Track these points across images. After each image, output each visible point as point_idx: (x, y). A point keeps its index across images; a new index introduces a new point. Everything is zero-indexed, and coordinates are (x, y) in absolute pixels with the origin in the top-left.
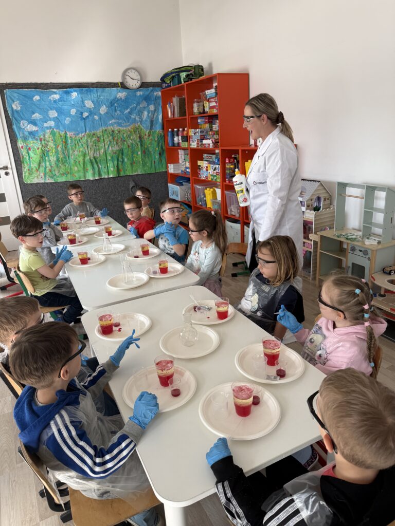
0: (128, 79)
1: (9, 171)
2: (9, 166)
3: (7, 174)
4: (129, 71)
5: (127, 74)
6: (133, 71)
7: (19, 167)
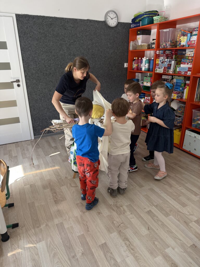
0: (109, 19)
1: (20, 83)
2: (21, 80)
3: (19, 86)
4: (110, 13)
6: (113, 13)
7: (28, 81)
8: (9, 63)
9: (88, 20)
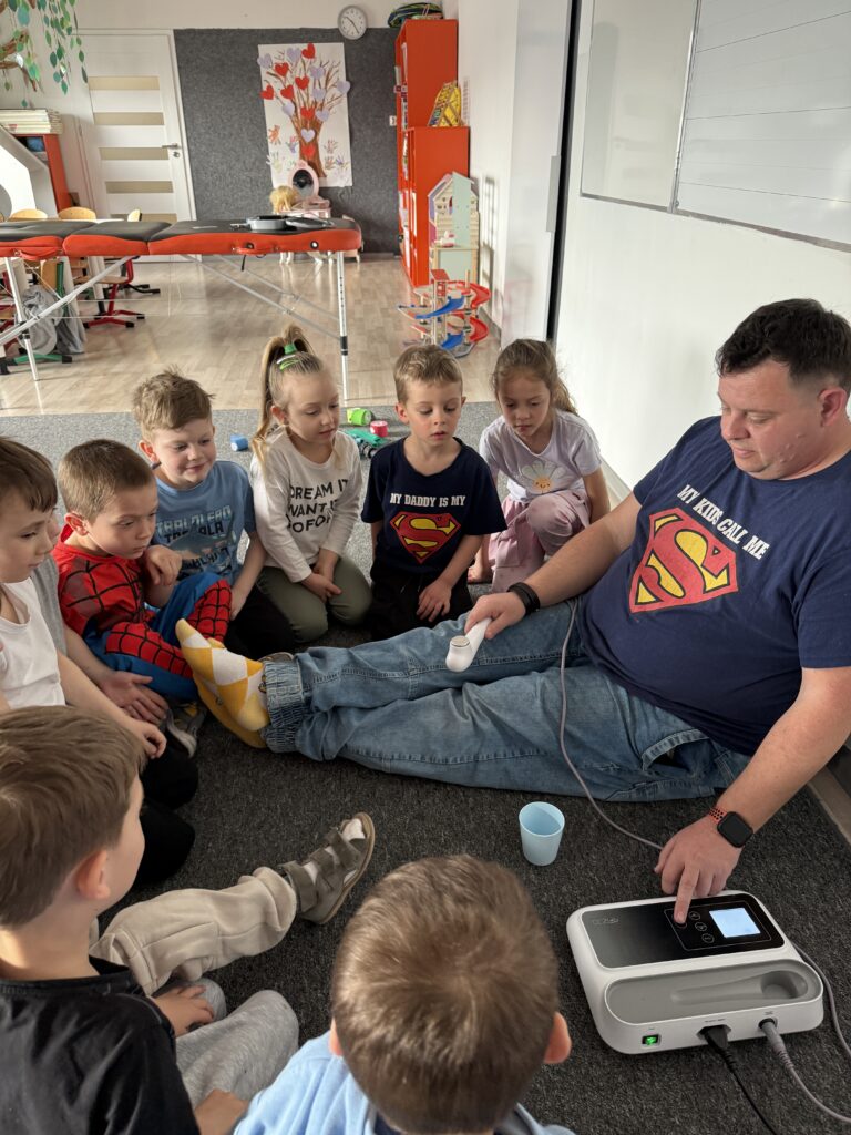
0: (347, 24)
1: (180, 151)
2: (180, 144)
3: (176, 155)
4: (349, 11)
5: (345, 15)
6: (355, 10)
7: (192, 148)
8: (161, 114)
9: (301, 29)
